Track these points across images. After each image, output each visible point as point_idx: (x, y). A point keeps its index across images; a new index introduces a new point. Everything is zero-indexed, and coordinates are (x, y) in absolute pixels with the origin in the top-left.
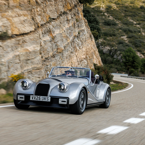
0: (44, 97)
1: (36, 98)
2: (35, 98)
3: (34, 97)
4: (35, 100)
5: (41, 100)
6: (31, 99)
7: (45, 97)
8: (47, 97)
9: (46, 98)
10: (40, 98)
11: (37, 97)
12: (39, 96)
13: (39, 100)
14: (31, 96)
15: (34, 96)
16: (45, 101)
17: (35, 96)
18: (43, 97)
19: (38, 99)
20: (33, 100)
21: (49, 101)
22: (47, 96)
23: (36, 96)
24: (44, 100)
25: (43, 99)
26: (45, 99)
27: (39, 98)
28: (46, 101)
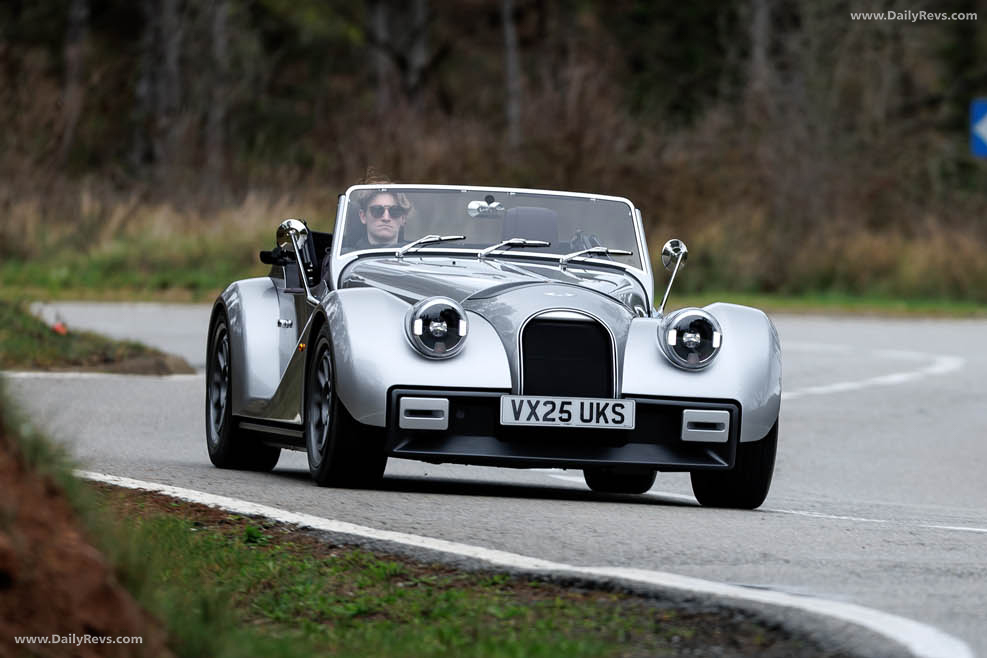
0: (595, 401)
1: (541, 411)
2: (533, 408)
3: (525, 404)
4: (533, 422)
5: (575, 422)
6: (507, 418)
7: (603, 402)
8: (612, 402)
9: (609, 409)
10: (566, 407)
11: (550, 407)
12: (558, 401)
13: (562, 424)
14: (506, 402)
15: (526, 399)
16: (602, 424)
17: (534, 399)
18: (587, 401)
19: (556, 414)
20: (523, 421)
21: (630, 423)
22: (612, 397)
23: (543, 399)
24: (593, 424)
25: (587, 416)
26: (601, 413)
27: (562, 411)
28: (611, 425)
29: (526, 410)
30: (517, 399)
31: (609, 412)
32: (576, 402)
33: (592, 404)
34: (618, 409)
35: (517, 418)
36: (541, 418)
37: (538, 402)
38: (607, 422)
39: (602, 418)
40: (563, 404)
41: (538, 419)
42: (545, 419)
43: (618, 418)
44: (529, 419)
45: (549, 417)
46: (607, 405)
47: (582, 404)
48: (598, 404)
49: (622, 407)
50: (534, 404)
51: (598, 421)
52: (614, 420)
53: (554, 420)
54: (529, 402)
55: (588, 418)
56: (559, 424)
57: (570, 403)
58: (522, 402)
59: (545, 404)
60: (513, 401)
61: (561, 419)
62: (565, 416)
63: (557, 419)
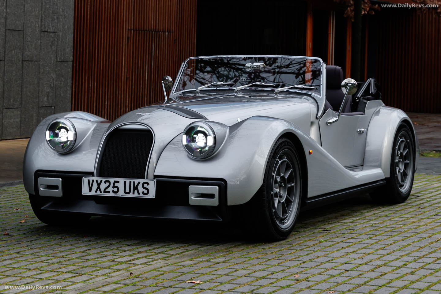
0: (132, 180)
1: (103, 186)
2: (99, 185)
3: (95, 183)
4: (98, 193)
5: (121, 194)
6: (85, 191)
7: (137, 181)
8: (142, 181)
9: (140, 186)
10: (116, 184)
11: (107, 184)
12: (112, 180)
13: (114, 195)
14: (85, 180)
15: (95, 179)
16: (136, 195)
17: (99, 180)
18: (128, 181)
19: (110, 189)
20: (93, 193)
21: (152, 194)
22: (143, 177)
23: (104, 179)
24: (131, 195)
25: (127, 190)
26: (136, 188)
27: (114, 187)
28: (141, 196)
29: (95, 186)
30: (91, 179)
31: (140, 188)
32: (122, 181)
33: (130, 182)
34: (145, 186)
35: (90, 191)
36: (102, 190)
37: (101, 181)
38: (139, 193)
39: (136, 192)
40: (115, 182)
41: (101, 192)
42: (105, 192)
43: (145, 191)
44: (96, 192)
45: (107, 190)
46: (139, 183)
47: (125, 182)
48: (134, 182)
49: (148, 184)
50: (99, 183)
51: (134, 193)
52: (143, 193)
53: (109, 192)
54: (97, 181)
55: (128, 191)
56: (112, 194)
57: (118, 182)
58: (93, 181)
59: (105, 182)
60: (89, 181)
61: (113, 191)
62: (115, 190)
63: (111, 192)
